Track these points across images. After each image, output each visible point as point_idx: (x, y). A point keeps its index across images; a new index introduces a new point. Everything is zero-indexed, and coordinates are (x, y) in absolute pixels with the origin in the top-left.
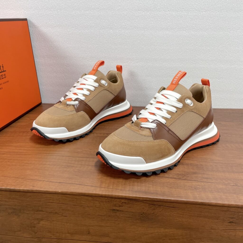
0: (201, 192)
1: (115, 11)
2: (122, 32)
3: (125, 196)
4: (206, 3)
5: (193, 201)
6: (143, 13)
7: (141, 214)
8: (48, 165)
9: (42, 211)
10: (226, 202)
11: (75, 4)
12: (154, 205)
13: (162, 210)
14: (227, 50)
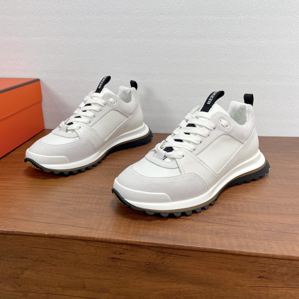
0: (223, 237)
1: (132, 16)
2: (141, 41)
3: (127, 241)
4: (244, 5)
5: (211, 249)
6: (167, 18)
7: (148, 265)
8: (39, 201)
9: (26, 258)
10: (253, 251)
11: (84, 8)
12: (164, 253)
13: (174, 259)
14: (272, 62)
